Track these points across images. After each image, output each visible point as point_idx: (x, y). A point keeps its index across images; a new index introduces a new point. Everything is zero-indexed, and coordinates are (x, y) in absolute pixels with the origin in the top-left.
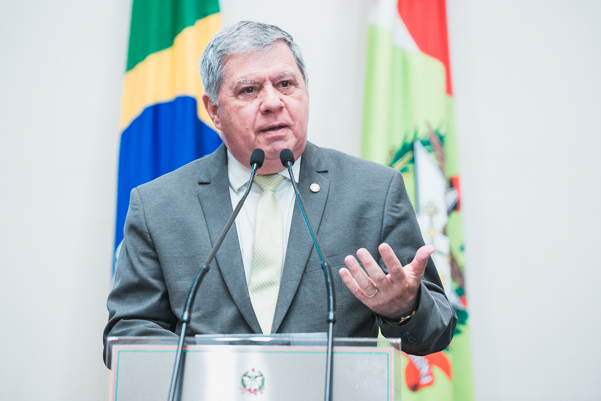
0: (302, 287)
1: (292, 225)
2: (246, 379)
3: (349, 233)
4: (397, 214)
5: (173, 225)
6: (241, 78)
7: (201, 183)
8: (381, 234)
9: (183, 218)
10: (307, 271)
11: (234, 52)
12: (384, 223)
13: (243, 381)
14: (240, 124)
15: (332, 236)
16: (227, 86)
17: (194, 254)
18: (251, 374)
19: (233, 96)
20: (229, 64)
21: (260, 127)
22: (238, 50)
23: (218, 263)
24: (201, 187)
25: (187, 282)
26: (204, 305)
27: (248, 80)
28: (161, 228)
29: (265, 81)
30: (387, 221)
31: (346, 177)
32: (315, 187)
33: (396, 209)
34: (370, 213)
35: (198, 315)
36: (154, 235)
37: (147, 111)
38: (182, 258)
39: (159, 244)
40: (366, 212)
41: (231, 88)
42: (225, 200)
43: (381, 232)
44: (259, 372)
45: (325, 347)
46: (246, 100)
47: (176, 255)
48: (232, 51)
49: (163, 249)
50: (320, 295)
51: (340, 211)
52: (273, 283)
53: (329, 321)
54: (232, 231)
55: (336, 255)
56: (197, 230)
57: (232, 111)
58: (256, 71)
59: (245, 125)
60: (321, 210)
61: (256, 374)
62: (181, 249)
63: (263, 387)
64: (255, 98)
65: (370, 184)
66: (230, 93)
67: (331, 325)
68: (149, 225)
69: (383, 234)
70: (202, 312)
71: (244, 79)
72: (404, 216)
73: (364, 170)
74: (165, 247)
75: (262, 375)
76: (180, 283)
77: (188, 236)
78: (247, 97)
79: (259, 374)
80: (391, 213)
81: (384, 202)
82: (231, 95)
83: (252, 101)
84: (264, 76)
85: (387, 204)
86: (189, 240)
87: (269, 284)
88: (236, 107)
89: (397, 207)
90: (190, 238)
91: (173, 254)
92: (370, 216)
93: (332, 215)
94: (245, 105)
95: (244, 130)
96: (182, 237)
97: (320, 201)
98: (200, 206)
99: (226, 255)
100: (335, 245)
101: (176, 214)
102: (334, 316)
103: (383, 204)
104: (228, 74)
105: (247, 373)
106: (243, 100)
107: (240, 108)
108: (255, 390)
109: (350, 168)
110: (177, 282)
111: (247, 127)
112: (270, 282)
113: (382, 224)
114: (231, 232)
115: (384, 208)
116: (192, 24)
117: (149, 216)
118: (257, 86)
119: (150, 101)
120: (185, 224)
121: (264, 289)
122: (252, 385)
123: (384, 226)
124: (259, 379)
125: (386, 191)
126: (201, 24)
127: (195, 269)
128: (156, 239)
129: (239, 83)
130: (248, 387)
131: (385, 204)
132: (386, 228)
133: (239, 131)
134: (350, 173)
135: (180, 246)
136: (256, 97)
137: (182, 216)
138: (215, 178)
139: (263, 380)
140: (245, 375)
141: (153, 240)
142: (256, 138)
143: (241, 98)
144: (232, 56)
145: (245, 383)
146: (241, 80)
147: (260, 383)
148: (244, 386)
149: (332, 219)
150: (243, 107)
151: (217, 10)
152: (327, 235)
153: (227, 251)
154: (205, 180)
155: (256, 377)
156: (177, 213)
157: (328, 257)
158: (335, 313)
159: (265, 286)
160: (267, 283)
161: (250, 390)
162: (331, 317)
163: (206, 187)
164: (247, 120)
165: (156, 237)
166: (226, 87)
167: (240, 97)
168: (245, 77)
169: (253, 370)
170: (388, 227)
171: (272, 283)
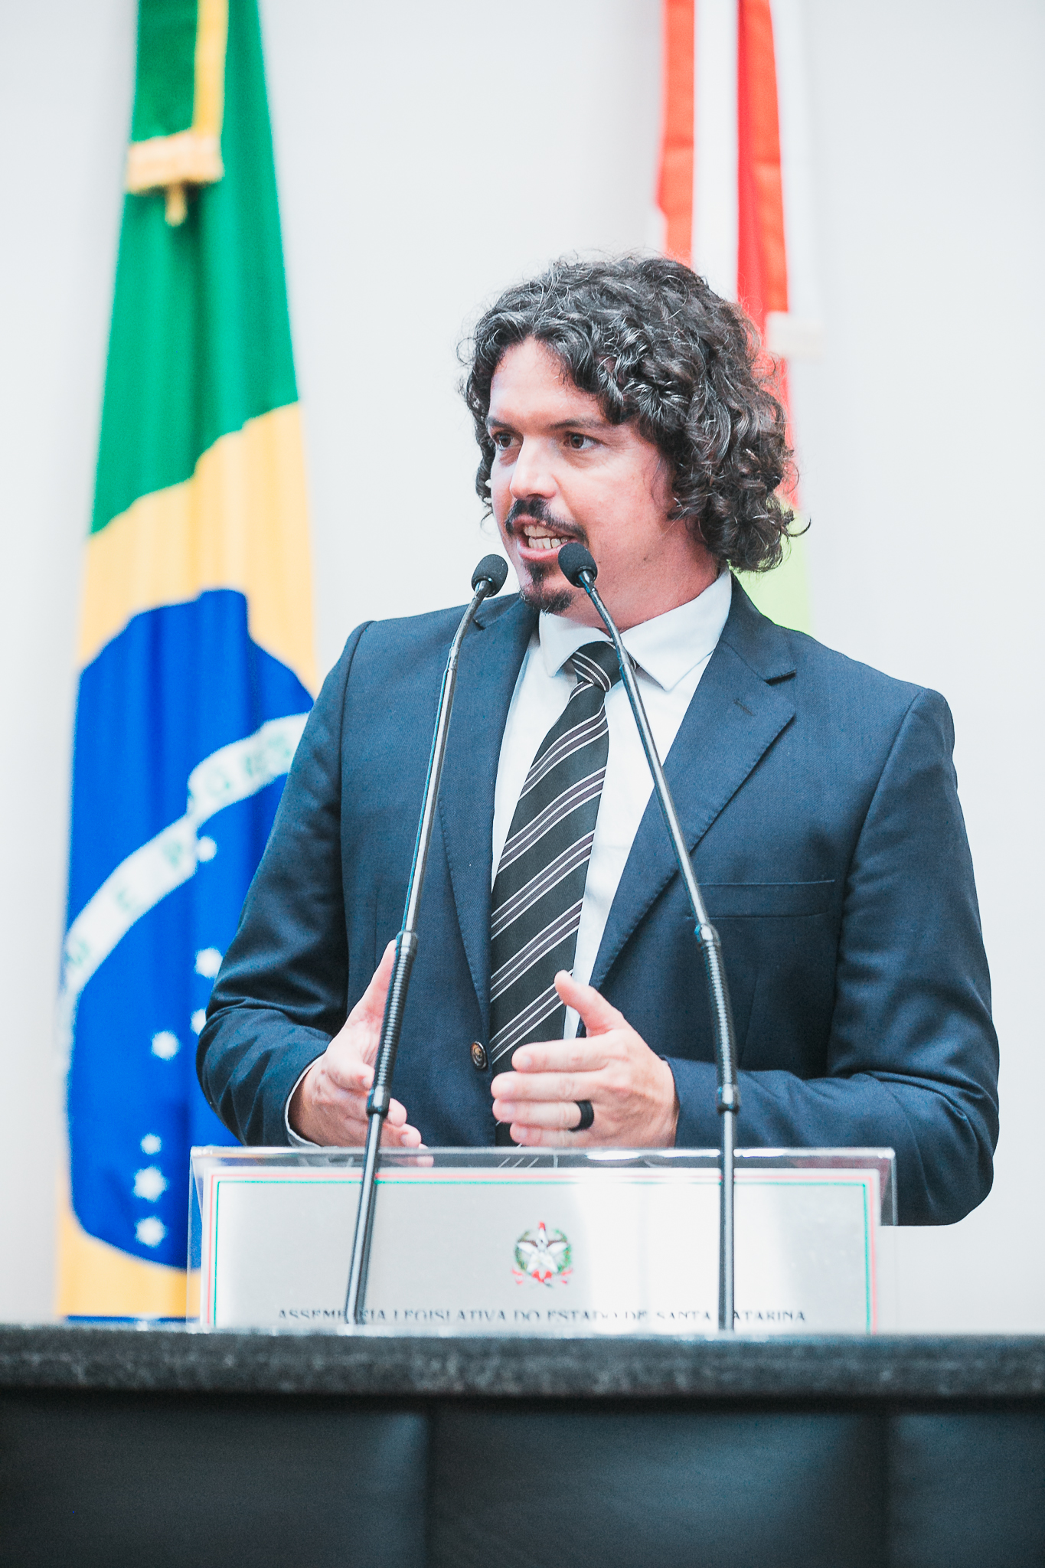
2: (526, 1247)
13: (517, 1252)
37: (136, 621)
44: (557, 1231)
45: (716, 1171)
53: (722, 1109)
61: (553, 1236)
63: (567, 1270)
67: (728, 1116)
75: (564, 1240)
79: (557, 1236)
102: (735, 1096)
105: (527, 1233)
108: (548, 1275)
116: (238, 427)
119: (144, 600)
122: (539, 1263)
124: (558, 1247)
126: (256, 427)
130: (530, 1267)
139: (567, 1251)
140: (522, 1240)
145: (524, 1257)
147: (559, 1257)
148: (522, 1265)
151: (291, 396)
155: (550, 1243)
158: (736, 1087)
161: (536, 1275)
162: (728, 1098)
169: (543, 1226)
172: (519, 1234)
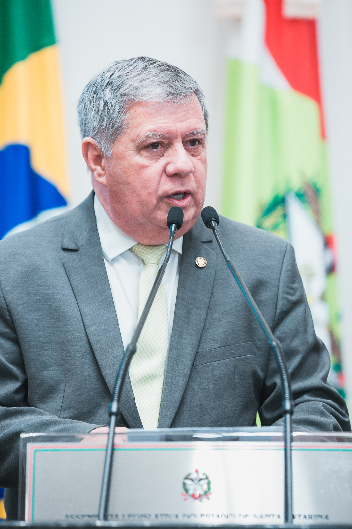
0: (192, 384)
1: (177, 308)
2: (188, 482)
3: (242, 318)
4: (292, 297)
5: (36, 302)
6: (150, 132)
7: (65, 250)
8: (274, 320)
9: (49, 293)
10: (197, 363)
11: (144, 99)
12: (278, 307)
13: (184, 485)
14: (141, 186)
15: (224, 321)
16: (128, 137)
17: (64, 340)
18: (194, 476)
19: (134, 151)
20: (135, 111)
21: (165, 192)
22: (149, 97)
23: (95, 352)
24: (66, 254)
25: (54, 372)
26: (78, 404)
27: (158, 134)
28: (23, 304)
29: (176, 137)
30: (281, 305)
31: (235, 249)
32: (201, 261)
33: (291, 291)
34: (263, 294)
35: (69, 415)
36: (14, 312)
38: (49, 343)
39: (21, 325)
40: (259, 293)
41: (133, 141)
42: (100, 275)
43: (275, 319)
44: (204, 474)
46: (150, 158)
47: (41, 339)
48: (141, 97)
49: (26, 331)
50: (212, 393)
51: (231, 291)
52: (157, 376)
54: (111, 314)
55: (228, 345)
56: (67, 310)
57: (132, 169)
58: (168, 125)
59: (148, 188)
60: (209, 290)
61: (201, 476)
62: (48, 332)
63: (209, 493)
64: (161, 157)
65: (262, 259)
66: (132, 146)
68: (7, 300)
69: (276, 320)
70: (75, 411)
71: (153, 133)
72: (299, 299)
73: (254, 240)
74: (29, 328)
75: (207, 478)
76: (46, 373)
77: (56, 317)
78: (153, 154)
79: (204, 477)
80: (286, 296)
81: (278, 281)
82: (132, 149)
83: (158, 160)
84: (177, 131)
85: (282, 284)
86: (57, 322)
87: (152, 377)
88: (137, 165)
89: (292, 288)
90: (59, 319)
91: (38, 337)
92: (263, 298)
93: (222, 296)
94: (149, 164)
95: (146, 193)
96: (49, 318)
97: (207, 278)
98: (67, 279)
99: (104, 343)
100: (227, 333)
101: (40, 288)
103: (277, 284)
104: (133, 124)
105: (189, 475)
106: (148, 158)
107: (143, 167)
108: (200, 496)
109: (238, 238)
110: (42, 372)
111: (150, 191)
112: (153, 375)
113: (276, 308)
114: (110, 316)
115: (278, 289)
116: (24, 58)
117: (7, 288)
118: (166, 141)
120: (52, 301)
121: (145, 383)
122: (195, 490)
123: (278, 311)
124: (204, 482)
125: (279, 269)
127: (66, 359)
128: (17, 318)
129: (147, 137)
130: (191, 492)
131: (279, 284)
132: (279, 314)
133: (138, 194)
134: (238, 244)
135: (47, 328)
136: (163, 156)
137: (48, 292)
138: (85, 244)
139: (209, 484)
140: (186, 478)
141: (13, 319)
142: (157, 204)
143: (146, 155)
144: (139, 103)
145: (188, 487)
146: (149, 133)
147: (205, 487)
148: (187, 491)
149: (222, 301)
150: (147, 167)
152: (218, 320)
153: (105, 339)
154: (72, 246)
155: (200, 480)
156: (42, 288)
157: (220, 347)
159: (147, 379)
160: (150, 376)
161: (193, 496)
162: (288, 406)
163: (73, 255)
164: (151, 182)
165: (17, 315)
166: (127, 139)
167: (145, 153)
168: (154, 131)
169: (197, 471)
170: (283, 312)
171: (155, 376)
172: (185, 474)
